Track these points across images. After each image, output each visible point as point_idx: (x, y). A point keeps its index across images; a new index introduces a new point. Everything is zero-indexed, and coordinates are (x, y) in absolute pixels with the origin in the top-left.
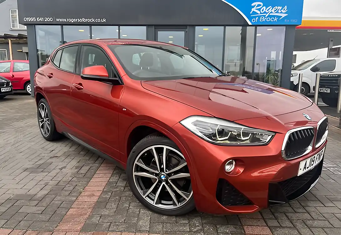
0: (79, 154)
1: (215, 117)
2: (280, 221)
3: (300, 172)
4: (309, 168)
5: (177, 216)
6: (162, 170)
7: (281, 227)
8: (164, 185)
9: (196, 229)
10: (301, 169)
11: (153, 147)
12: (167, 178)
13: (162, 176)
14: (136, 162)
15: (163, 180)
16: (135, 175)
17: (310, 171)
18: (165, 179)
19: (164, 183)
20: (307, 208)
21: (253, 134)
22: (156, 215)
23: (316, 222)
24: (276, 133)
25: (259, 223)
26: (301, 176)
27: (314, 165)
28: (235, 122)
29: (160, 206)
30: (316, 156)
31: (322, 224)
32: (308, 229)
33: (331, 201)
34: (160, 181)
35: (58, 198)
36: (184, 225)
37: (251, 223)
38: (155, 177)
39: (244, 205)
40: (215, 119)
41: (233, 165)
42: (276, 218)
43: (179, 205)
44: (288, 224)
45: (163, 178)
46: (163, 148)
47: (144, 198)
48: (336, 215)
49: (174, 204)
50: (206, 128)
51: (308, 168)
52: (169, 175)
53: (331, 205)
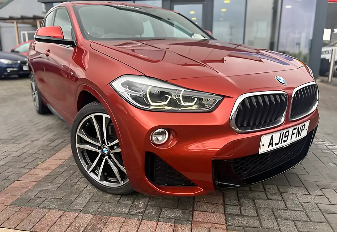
0: (61, 127)
1: (146, 76)
2: (242, 208)
3: (263, 150)
4: (280, 146)
5: (122, 195)
6: (103, 142)
7: (241, 215)
8: (106, 159)
9: (136, 212)
10: (263, 145)
11: (92, 116)
12: (109, 152)
13: (104, 149)
14: (78, 133)
15: (105, 154)
16: (78, 147)
17: (282, 149)
18: (107, 153)
19: (107, 157)
20: (285, 195)
21: (200, 99)
22: (101, 193)
23: (288, 213)
24: (224, 97)
25: (215, 210)
26: (265, 154)
27: (289, 142)
28: (168, 82)
29: (105, 183)
30: (291, 130)
31: (295, 215)
32: (274, 221)
33: (320, 188)
34: (103, 156)
35: (11, 170)
36: (125, 206)
37: (206, 209)
38: (97, 150)
39: (184, 186)
40: (146, 78)
41: (166, 135)
42: (240, 205)
43: (122, 183)
44: (251, 211)
45: (106, 152)
46: (102, 117)
47: (89, 173)
48: (320, 206)
49: (117, 182)
50: (136, 90)
51: (276, 144)
52: (112, 148)
53: (319, 192)
